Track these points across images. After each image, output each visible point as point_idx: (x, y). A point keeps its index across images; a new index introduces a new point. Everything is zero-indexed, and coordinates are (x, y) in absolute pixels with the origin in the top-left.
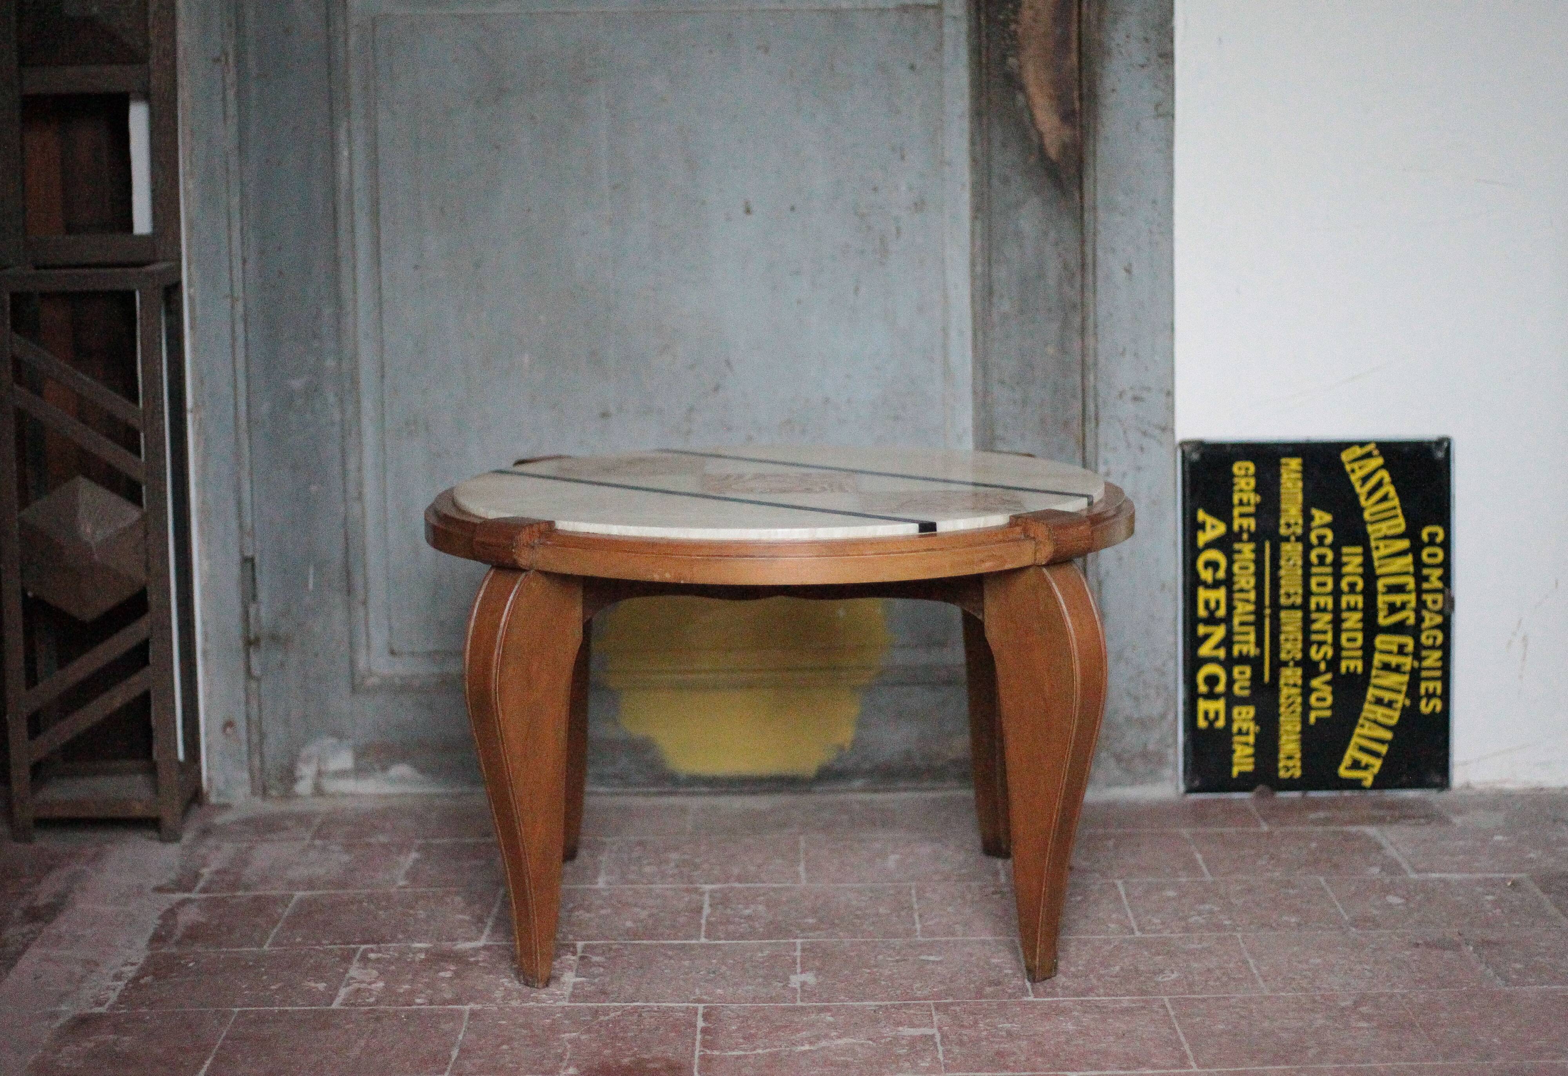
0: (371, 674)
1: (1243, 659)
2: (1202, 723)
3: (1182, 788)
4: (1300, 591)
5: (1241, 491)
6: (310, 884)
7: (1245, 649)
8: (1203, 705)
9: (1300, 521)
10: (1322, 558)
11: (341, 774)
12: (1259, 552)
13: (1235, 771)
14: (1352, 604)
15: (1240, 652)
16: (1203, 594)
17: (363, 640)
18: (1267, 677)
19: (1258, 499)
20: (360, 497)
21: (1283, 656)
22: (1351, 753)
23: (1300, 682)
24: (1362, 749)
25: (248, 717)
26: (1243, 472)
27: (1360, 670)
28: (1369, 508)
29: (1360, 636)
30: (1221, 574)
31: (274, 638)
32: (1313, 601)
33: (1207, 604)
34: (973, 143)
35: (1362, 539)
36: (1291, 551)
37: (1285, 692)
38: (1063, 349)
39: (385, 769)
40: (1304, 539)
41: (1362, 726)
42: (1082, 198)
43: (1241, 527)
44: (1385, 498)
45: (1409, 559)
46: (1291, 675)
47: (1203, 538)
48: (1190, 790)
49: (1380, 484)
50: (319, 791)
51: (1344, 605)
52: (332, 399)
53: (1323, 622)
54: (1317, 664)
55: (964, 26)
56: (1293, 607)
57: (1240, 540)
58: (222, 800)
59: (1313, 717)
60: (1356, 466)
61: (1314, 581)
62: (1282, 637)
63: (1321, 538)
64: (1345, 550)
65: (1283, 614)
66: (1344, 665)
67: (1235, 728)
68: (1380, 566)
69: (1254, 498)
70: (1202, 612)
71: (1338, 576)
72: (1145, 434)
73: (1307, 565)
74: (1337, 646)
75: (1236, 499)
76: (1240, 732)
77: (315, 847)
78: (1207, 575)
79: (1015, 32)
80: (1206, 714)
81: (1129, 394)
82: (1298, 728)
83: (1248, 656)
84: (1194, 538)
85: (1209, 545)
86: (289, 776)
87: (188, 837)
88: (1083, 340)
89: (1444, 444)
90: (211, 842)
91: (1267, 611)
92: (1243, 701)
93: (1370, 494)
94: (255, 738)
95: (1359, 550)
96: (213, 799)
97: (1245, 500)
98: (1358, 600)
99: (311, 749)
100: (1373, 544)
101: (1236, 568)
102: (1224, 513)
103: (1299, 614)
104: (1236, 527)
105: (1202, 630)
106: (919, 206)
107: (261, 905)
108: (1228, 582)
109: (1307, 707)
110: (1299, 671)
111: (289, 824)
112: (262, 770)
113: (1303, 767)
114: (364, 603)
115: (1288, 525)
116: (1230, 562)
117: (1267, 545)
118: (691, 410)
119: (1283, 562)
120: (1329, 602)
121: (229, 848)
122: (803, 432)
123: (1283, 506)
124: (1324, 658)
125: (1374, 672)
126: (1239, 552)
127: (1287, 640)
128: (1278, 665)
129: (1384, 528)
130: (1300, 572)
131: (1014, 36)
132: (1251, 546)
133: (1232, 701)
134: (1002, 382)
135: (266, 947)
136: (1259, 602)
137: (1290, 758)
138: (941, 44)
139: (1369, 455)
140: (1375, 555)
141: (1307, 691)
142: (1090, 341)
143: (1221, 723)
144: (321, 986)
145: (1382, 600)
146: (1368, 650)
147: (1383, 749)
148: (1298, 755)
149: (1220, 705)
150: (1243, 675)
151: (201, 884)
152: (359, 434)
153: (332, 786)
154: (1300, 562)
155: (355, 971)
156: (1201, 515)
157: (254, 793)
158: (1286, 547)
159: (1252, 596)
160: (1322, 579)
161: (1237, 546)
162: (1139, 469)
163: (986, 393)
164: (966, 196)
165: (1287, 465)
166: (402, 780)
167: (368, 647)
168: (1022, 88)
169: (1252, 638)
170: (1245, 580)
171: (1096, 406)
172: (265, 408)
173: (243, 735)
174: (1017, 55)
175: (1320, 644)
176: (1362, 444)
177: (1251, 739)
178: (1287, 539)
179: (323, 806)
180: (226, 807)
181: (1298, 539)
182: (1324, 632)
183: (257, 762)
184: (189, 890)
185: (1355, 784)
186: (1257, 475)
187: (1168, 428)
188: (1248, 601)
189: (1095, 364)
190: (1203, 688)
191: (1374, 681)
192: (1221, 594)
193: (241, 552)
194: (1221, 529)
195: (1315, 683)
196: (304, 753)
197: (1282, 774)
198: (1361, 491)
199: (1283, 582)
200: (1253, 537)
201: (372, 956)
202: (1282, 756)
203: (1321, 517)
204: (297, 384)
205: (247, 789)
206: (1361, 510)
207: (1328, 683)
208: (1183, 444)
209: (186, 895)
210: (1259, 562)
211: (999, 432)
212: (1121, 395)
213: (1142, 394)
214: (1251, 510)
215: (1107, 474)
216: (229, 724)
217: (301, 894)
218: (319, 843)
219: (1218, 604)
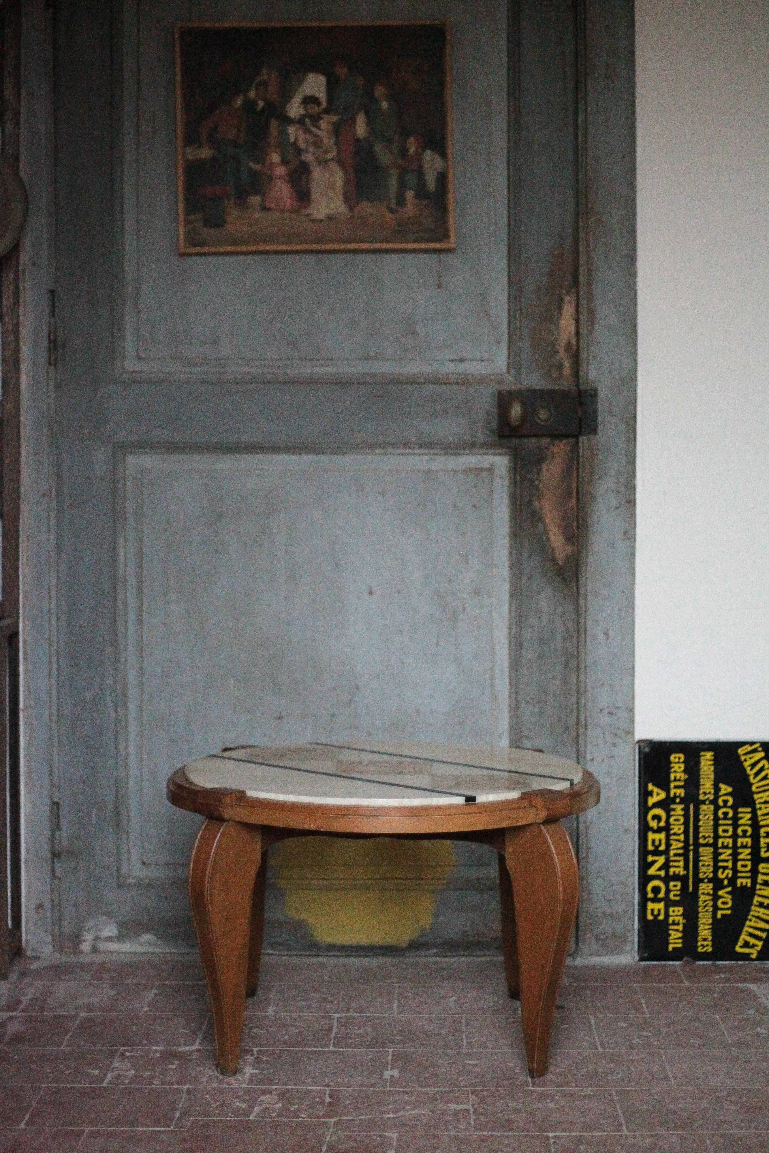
0: (129, 875)
1: (676, 877)
2: (650, 917)
3: (637, 958)
4: (712, 835)
6: (89, 1008)
7: (677, 870)
8: (650, 906)
9: (712, 791)
10: (726, 814)
11: (109, 939)
12: (686, 810)
13: (671, 947)
14: (745, 844)
15: (674, 872)
16: (651, 836)
17: (125, 855)
18: (691, 889)
19: (686, 777)
20: (126, 767)
21: (701, 876)
22: (744, 937)
23: (711, 892)
24: (751, 935)
25: (52, 902)
26: (677, 760)
27: (749, 885)
28: (756, 783)
29: (749, 864)
30: (662, 824)
31: (70, 853)
32: (720, 841)
33: (653, 841)
34: (511, 554)
35: (750, 803)
36: (707, 809)
37: (702, 898)
38: (565, 681)
39: (137, 936)
40: (714, 802)
41: (751, 920)
42: (578, 588)
43: (675, 794)
44: (765, 778)
46: (706, 888)
47: (651, 801)
48: (641, 959)
49: (762, 769)
50: (95, 949)
51: (739, 844)
52: (109, 703)
53: (726, 854)
54: (722, 880)
55: (506, 482)
56: (707, 845)
57: (675, 803)
58: (34, 954)
59: (719, 914)
60: (747, 757)
61: (721, 829)
62: (701, 864)
63: (725, 802)
64: (740, 810)
65: (701, 849)
66: (739, 881)
67: (671, 920)
68: (762, 820)
69: (684, 777)
70: (650, 847)
71: (736, 826)
72: (615, 735)
73: (716, 819)
74: (735, 870)
75: (672, 776)
76: (674, 923)
77: (91, 985)
78: (654, 824)
79: (538, 486)
80: (652, 910)
81: (606, 711)
82: (710, 921)
83: (678, 875)
84: (646, 801)
85: (655, 805)
86: (77, 939)
87: (13, 977)
88: (578, 676)
90: (27, 980)
91: (692, 847)
92: (675, 904)
93: (757, 774)
94: (56, 915)
95: (749, 810)
96: (29, 953)
97: (678, 778)
98: (749, 841)
99: (91, 923)
100: (758, 806)
101: (672, 820)
102: (664, 785)
103: (711, 849)
104: (672, 794)
105: (650, 858)
106: (477, 592)
107: (60, 1021)
108: (667, 828)
109: (716, 908)
110: (711, 885)
111: (75, 969)
112: (60, 935)
113: (713, 946)
114: (127, 832)
115: (705, 794)
116: (668, 817)
117: (692, 806)
118: (333, 715)
119: (701, 817)
120: (730, 841)
121: (39, 984)
122: (403, 730)
123: (702, 781)
124: (726, 877)
125: (758, 887)
126: (674, 810)
127: (703, 865)
128: (698, 881)
129: (765, 797)
130: (712, 823)
131: (537, 488)
132: (681, 806)
133: (669, 903)
134: (527, 702)
135: (62, 1048)
136: (686, 841)
137: (705, 939)
138: (492, 492)
139: (755, 751)
140: (759, 813)
141: (716, 897)
142: (582, 678)
143: (661, 917)
144: (96, 1072)
145: (763, 841)
146: (754, 873)
147: (764, 935)
148: (710, 938)
149: (661, 906)
150: (675, 887)
151: (21, 1007)
152: (127, 726)
153: (103, 946)
154: (712, 817)
155: (117, 1063)
156: (650, 787)
157: (54, 950)
158: (703, 807)
159: (682, 837)
160: (726, 828)
161: (673, 806)
162: (612, 757)
163: (517, 708)
164: (506, 587)
165: (704, 756)
166: (148, 943)
167: (129, 860)
168: (541, 520)
169: (681, 864)
170: (677, 828)
171: (586, 718)
172: (68, 709)
173: (49, 914)
174: (539, 500)
175: (725, 868)
176: (752, 743)
177: (680, 927)
178: (703, 802)
179: (98, 958)
180: (37, 958)
181: (711, 802)
182: (727, 861)
183: (57, 929)
184: (14, 1011)
185: (746, 957)
186: (686, 762)
187: (630, 732)
188: (679, 841)
189: (586, 692)
190: (650, 895)
191: (758, 892)
192: (662, 836)
193: (51, 798)
194: (663, 795)
195: (721, 893)
196: (87, 925)
197: (700, 950)
198: (751, 773)
199: (701, 829)
200: (683, 801)
201: (128, 1054)
202: (699, 938)
204: (89, 695)
205: (50, 948)
206: (751, 785)
207: (728, 893)
208: (639, 742)
209: (13, 1014)
210: (686, 816)
211: (525, 733)
212: (601, 711)
213: (615, 711)
214: (681, 783)
215: (592, 760)
216: (40, 906)
217: (83, 1014)
218: (95, 982)
219: (660, 842)
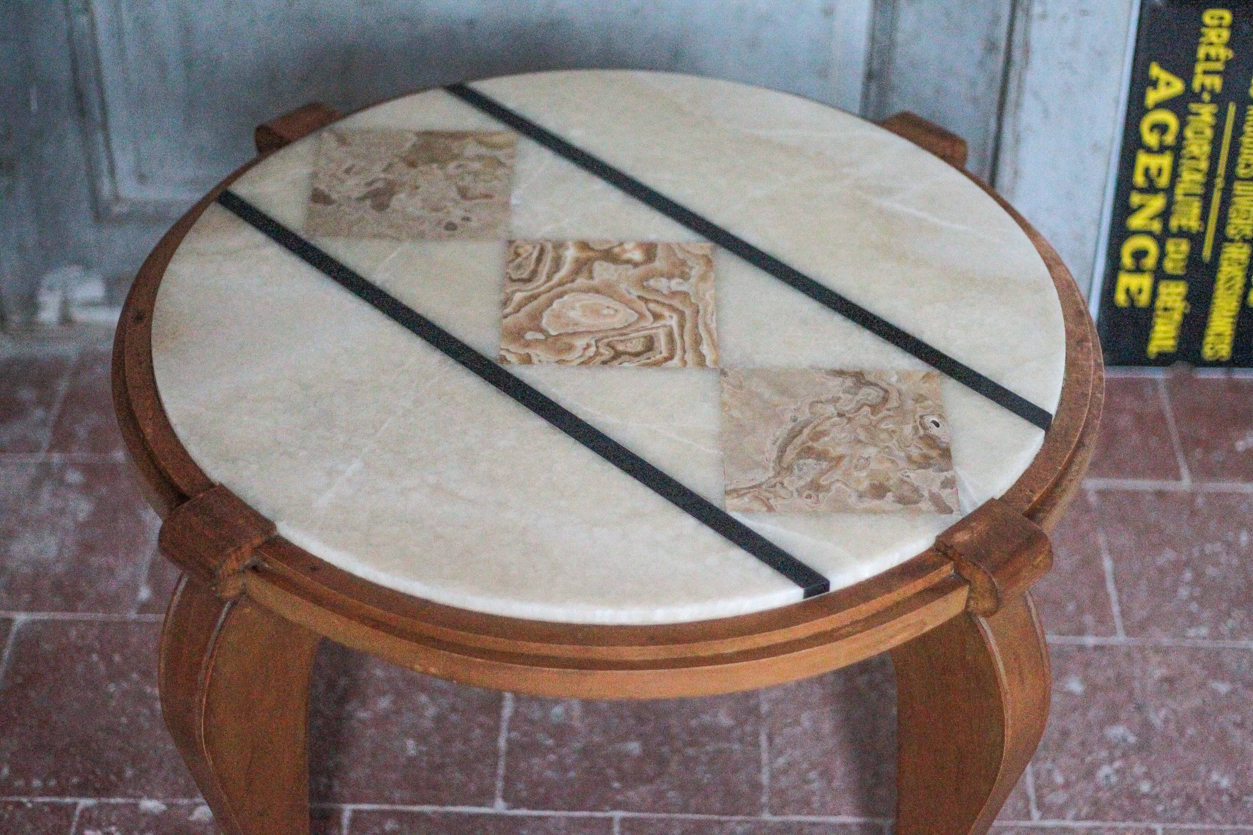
0: (117, 198)
1: (1182, 233)
2: (1121, 298)
5: (1211, 44)
7: (1184, 222)
8: (1125, 281)
11: (91, 304)
12: (1220, 117)
13: (1152, 349)
15: (1179, 225)
16: (1143, 160)
17: (104, 166)
18: (1207, 253)
19: (1230, 54)
21: (1231, 231)
23: (1246, 260)
26: (1216, 22)
30: (1170, 139)
33: (1147, 171)
37: (1225, 268)
43: (1203, 86)
46: (1236, 253)
47: (1152, 97)
50: (66, 320)
57: (1200, 101)
62: (1233, 210)
65: (1239, 188)
67: (1159, 304)
69: (1225, 53)
70: (1139, 179)
75: (1202, 52)
76: (1165, 308)
78: (1151, 139)
80: (1128, 289)
82: (1234, 306)
83: (1187, 229)
84: (1142, 96)
85: (1160, 105)
86: (31, 303)
91: (1219, 182)
92: (1174, 277)
97: (1213, 55)
99: (52, 278)
101: (1189, 133)
102: (1184, 68)
104: (1196, 86)
108: (1177, 149)
109: (1248, 285)
110: (1246, 249)
113: (1232, 348)
116: (1183, 124)
117: (1232, 109)
119: (1248, 128)
126: (1197, 114)
127: (1238, 214)
128: (1221, 239)
132: (1212, 108)
133: (1161, 277)
136: (1211, 174)
137: (1219, 335)
143: (1143, 300)
148: (1229, 333)
149: (1145, 282)
150: (1178, 249)
153: (80, 315)
156: (1155, 71)
159: (1204, 165)
161: (1194, 107)
162: (1084, 13)
167: (112, 172)
169: (1196, 210)
170: (1198, 147)
177: (1177, 316)
179: (71, 345)
186: (1232, 27)
188: (1198, 170)
192: (1165, 161)
194: (1178, 86)
196: (45, 281)
197: (1208, 352)
199: (1244, 150)
200: (1216, 98)
202: (1210, 332)
210: (1218, 129)
214: (1219, 66)
215: (1044, 16)
217: (21, 618)
218: (56, 458)
219: (1160, 171)
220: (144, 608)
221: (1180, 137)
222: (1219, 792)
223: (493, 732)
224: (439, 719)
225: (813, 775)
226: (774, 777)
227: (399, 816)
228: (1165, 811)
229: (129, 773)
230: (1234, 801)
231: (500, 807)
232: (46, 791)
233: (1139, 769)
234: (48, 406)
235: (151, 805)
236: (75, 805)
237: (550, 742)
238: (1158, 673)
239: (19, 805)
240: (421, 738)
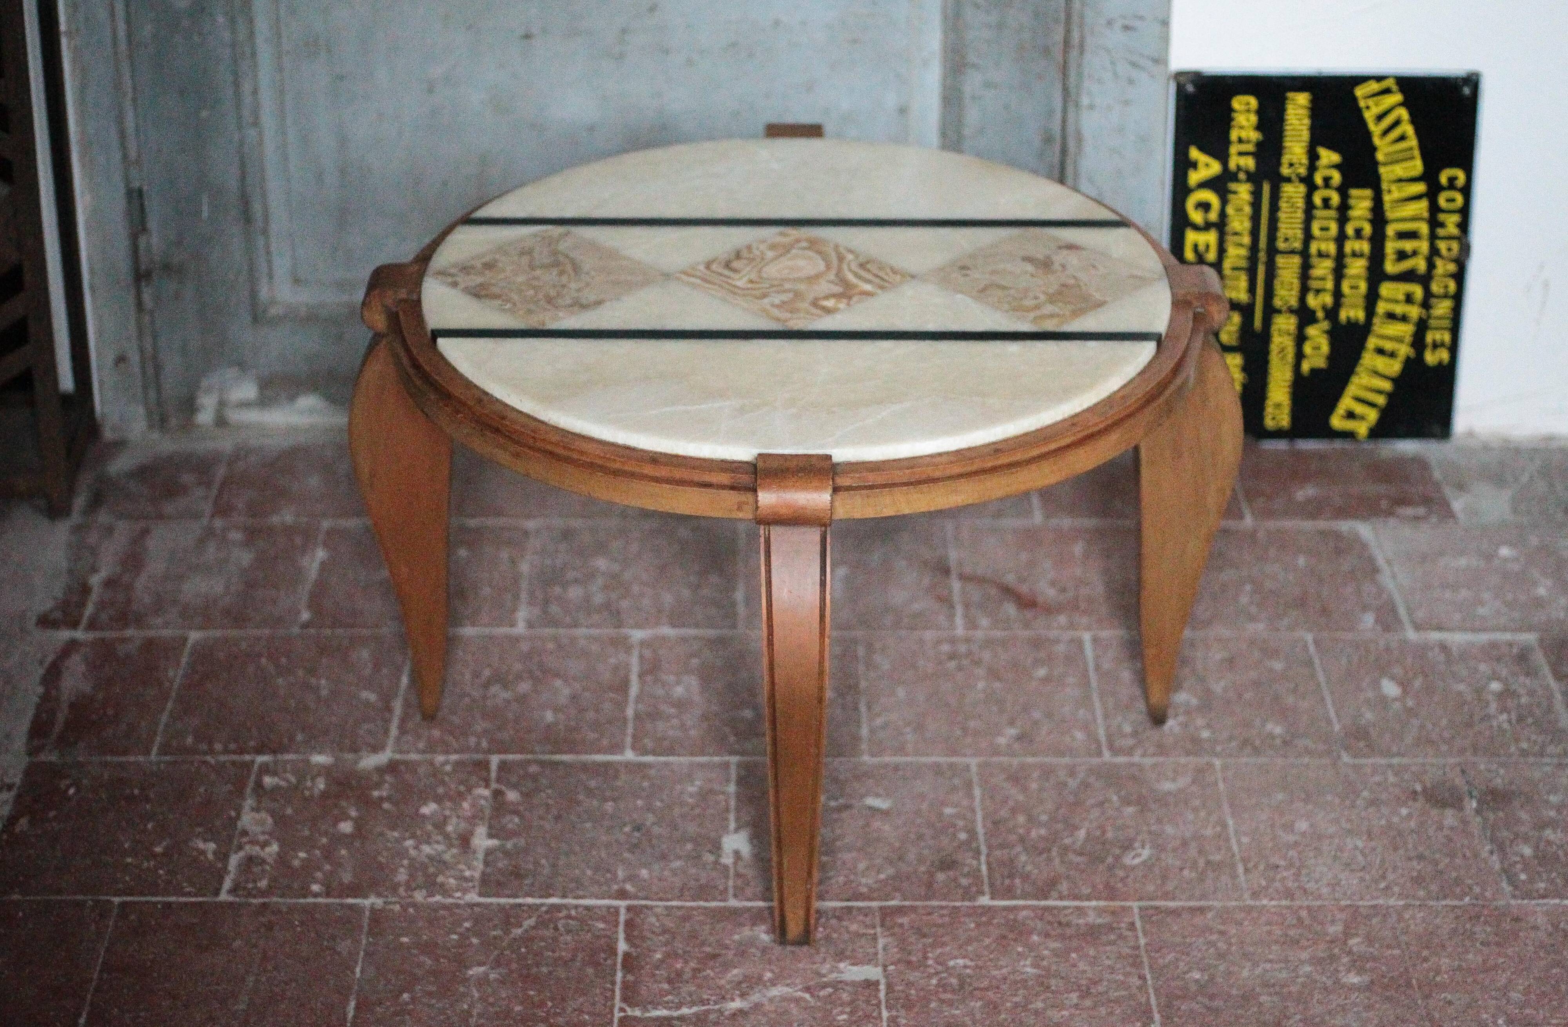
0: (273, 302)
1: (1233, 305)
4: (1300, 235)
5: (1241, 127)
7: (1234, 295)
9: (1305, 160)
10: (1326, 202)
11: (245, 405)
12: (1257, 195)
14: (1358, 250)
15: (1230, 298)
16: (1191, 237)
18: (1258, 323)
19: (1259, 136)
20: (256, 122)
21: (1277, 303)
22: (1346, 402)
23: (1294, 329)
24: (1358, 399)
25: (142, 350)
26: (1244, 107)
27: (1361, 318)
28: (1384, 148)
29: (1363, 283)
30: (1213, 216)
31: (167, 267)
32: (1314, 248)
33: (1196, 246)
35: (1373, 182)
36: (1293, 192)
37: (1276, 339)
39: (292, 398)
40: (1308, 181)
41: (1360, 375)
43: (1238, 166)
44: (1402, 138)
45: (1424, 204)
46: (1285, 323)
47: (1194, 178)
49: (1397, 123)
50: (221, 422)
51: (1348, 250)
53: (1323, 269)
54: (1314, 311)
56: (1292, 252)
57: (1237, 180)
58: (117, 436)
59: (1306, 366)
60: (1371, 102)
61: (1316, 225)
62: (1277, 282)
63: (1327, 180)
64: (1354, 192)
65: (1280, 260)
66: (1343, 315)
68: (1391, 211)
69: (1255, 136)
70: (1189, 253)
72: (1134, 64)
73: (1310, 207)
74: (1338, 294)
75: (1234, 135)
78: (1197, 217)
81: (1119, 23)
82: (1290, 376)
83: (1238, 301)
84: (1185, 177)
85: (1204, 185)
86: (189, 406)
89: (1472, 81)
91: (1262, 256)
92: (1230, 349)
93: (1386, 132)
94: (150, 371)
95: (1368, 192)
96: (109, 435)
97: (1244, 137)
98: (1365, 247)
99: (211, 380)
100: (1384, 186)
101: (1230, 210)
102: (1220, 150)
103: (1296, 260)
104: (1232, 166)
108: (1221, 226)
109: (1300, 356)
110: (1294, 319)
112: (159, 404)
113: (1291, 417)
114: (265, 231)
115: (1291, 165)
116: (1224, 202)
117: (1267, 187)
118: (624, 31)
119: (1283, 204)
120: (1332, 248)
122: (751, 56)
123: (1287, 144)
124: (1322, 306)
125: (1376, 321)
126: (1236, 193)
127: (1282, 285)
128: (1270, 311)
129: (1399, 170)
130: (1301, 215)
132: (1249, 187)
136: (1254, 248)
137: (1278, 405)
139: (1387, 91)
140: (1387, 198)
141: (1300, 339)
145: (1391, 247)
146: (1372, 298)
147: (1382, 400)
148: (1288, 404)
150: (1231, 321)
153: (235, 416)
154: (1302, 205)
155: (247, 815)
156: (1194, 153)
157: (151, 427)
158: (1287, 188)
159: (1246, 240)
160: (1325, 223)
161: (1233, 186)
162: (1126, 103)
165: (1294, 99)
166: (311, 411)
167: (270, 275)
169: (1244, 283)
170: (1240, 223)
171: (1081, 35)
173: (137, 370)
175: (1318, 291)
176: (1380, 79)
178: (1288, 180)
179: (226, 444)
180: (121, 445)
181: (1302, 180)
182: (1323, 279)
183: (153, 395)
184: (75, 624)
185: (1347, 435)
186: (1259, 111)
187: (1161, 58)
188: (1241, 245)
191: (1375, 330)
192: (1211, 237)
193: (127, 183)
194: (1216, 167)
195: (1311, 331)
196: (205, 383)
197: (1269, 423)
198: (1375, 130)
199: (1281, 225)
200: (1251, 177)
201: (267, 781)
202: (1269, 403)
203: (1328, 157)
205: (144, 423)
206: (1374, 149)
207: (1325, 331)
208: (1178, 75)
209: (73, 634)
210: (1256, 205)
211: (971, 57)
212: (1110, 23)
213: (1137, 23)
214: (1251, 148)
216: (121, 359)
217: (194, 636)
218: (218, 523)
219: (1208, 246)
220: (306, 626)
221: (1223, 214)
222: (1271, 736)
223: (621, 706)
224: (574, 697)
225: (908, 730)
226: (872, 731)
227: (542, 764)
228: (1223, 750)
229: (299, 737)
230: (1285, 743)
231: (629, 755)
232: (226, 751)
233: (1200, 722)
234: (208, 485)
235: (320, 759)
236: (253, 762)
237: (673, 711)
238: (1218, 657)
239: (205, 762)
240: (556, 710)
